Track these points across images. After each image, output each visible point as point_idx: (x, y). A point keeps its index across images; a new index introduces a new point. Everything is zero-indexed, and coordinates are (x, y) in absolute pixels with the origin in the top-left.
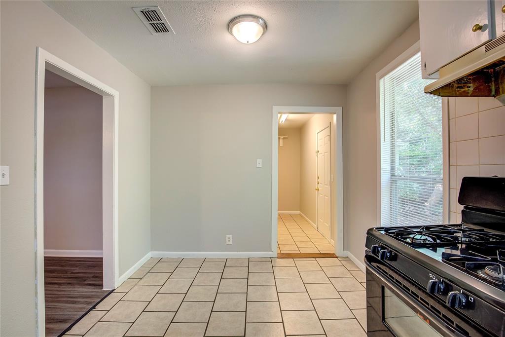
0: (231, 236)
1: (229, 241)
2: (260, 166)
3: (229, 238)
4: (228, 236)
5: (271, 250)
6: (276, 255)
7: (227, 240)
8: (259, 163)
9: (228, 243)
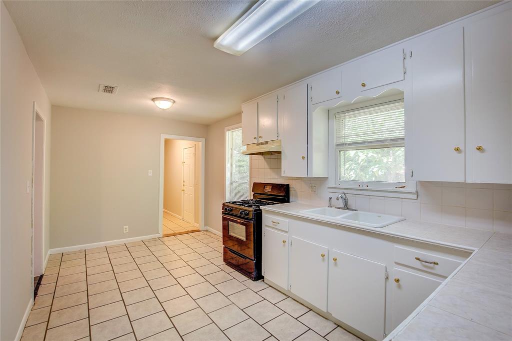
0: (127, 227)
1: (126, 231)
2: (151, 175)
3: (126, 228)
4: (125, 227)
5: (158, 233)
6: (162, 236)
7: (124, 230)
8: (150, 172)
9: (125, 232)
